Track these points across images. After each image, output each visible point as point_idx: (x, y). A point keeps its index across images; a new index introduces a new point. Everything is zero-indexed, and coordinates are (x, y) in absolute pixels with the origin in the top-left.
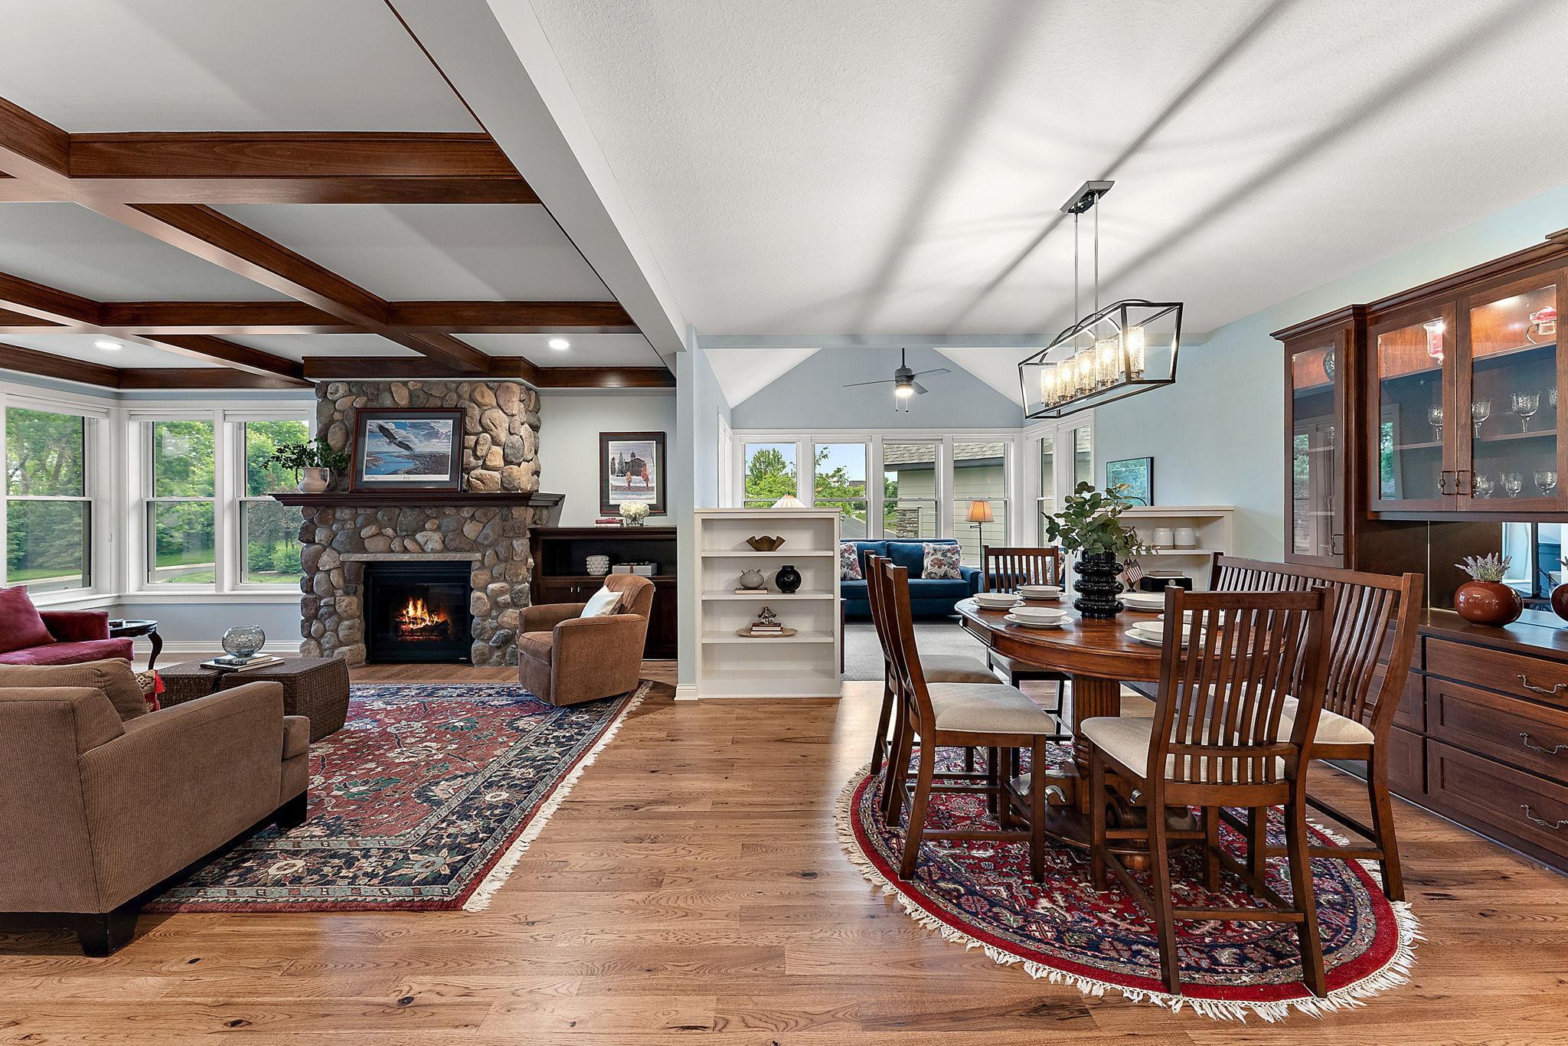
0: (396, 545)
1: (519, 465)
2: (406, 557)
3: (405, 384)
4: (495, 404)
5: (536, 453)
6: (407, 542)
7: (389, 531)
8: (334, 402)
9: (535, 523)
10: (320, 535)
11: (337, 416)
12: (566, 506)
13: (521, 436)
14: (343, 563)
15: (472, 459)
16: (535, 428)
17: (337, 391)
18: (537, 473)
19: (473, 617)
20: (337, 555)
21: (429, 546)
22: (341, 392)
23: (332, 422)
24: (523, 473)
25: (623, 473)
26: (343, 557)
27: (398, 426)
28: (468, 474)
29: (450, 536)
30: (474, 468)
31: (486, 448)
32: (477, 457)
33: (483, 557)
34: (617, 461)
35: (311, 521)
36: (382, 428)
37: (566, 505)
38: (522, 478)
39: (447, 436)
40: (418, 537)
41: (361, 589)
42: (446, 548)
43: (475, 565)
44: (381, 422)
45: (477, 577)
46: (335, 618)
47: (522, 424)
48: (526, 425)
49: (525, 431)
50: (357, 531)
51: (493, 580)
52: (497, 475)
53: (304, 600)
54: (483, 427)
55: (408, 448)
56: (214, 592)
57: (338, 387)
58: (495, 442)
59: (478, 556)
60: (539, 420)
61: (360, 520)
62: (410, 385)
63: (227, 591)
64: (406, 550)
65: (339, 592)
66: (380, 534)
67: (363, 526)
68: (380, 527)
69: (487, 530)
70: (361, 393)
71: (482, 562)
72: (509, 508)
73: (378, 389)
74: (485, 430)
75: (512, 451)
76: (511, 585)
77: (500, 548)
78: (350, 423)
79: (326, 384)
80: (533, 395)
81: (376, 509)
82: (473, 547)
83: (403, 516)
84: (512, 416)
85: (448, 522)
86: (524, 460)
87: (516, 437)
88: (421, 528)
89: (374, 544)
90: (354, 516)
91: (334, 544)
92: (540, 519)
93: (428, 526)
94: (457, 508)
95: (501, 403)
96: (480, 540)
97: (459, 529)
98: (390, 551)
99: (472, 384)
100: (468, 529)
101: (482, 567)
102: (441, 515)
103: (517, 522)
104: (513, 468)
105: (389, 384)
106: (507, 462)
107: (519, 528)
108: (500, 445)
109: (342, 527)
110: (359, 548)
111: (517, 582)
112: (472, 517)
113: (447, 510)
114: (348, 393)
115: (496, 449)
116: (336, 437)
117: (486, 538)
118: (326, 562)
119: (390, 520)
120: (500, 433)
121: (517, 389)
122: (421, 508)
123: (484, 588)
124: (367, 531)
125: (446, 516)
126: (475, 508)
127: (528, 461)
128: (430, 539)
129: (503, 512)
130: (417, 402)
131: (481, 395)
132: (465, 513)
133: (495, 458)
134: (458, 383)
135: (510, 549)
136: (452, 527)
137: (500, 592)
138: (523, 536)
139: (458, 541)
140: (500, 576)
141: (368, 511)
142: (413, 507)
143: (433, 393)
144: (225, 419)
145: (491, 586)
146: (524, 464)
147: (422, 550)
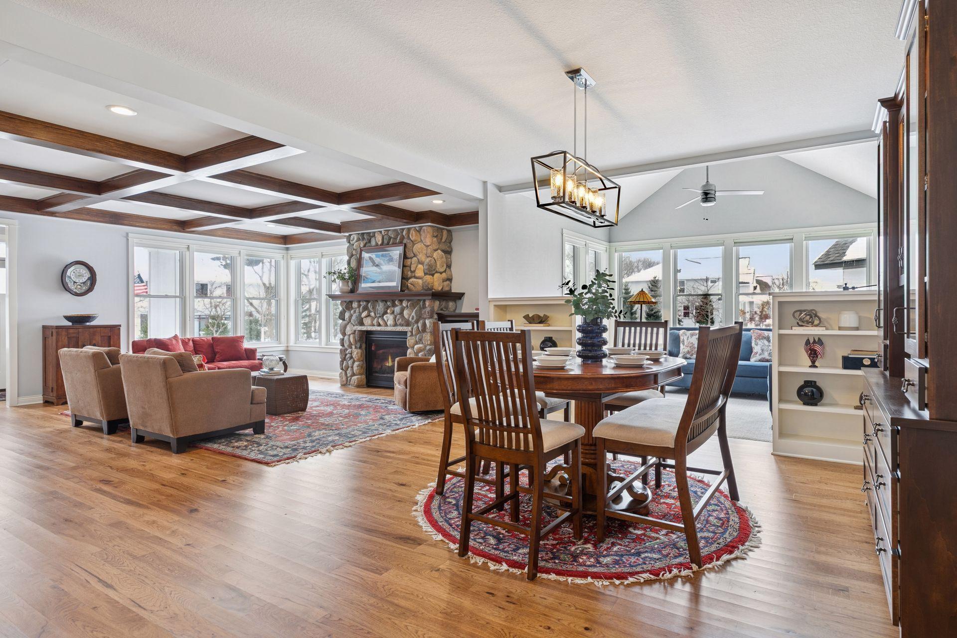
0: (375, 322)
1: (433, 275)
2: (379, 329)
3: (381, 232)
4: (420, 240)
5: (448, 267)
6: (380, 320)
7: (372, 314)
8: (353, 245)
9: (440, 310)
10: (347, 315)
11: (354, 252)
13: (434, 258)
14: (355, 331)
15: (409, 273)
16: (446, 253)
17: (354, 239)
18: (449, 280)
20: (352, 326)
21: (389, 323)
22: (355, 239)
23: (352, 255)
24: (435, 280)
26: (356, 327)
27: (377, 256)
28: (406, 281)
29: (398, 317)
30: (410, 278)
31: (415, 266)
32: (411, 272)
33: (412, 329)
35: (343, 308)
36: (370, 258)
38: (436, 283)
39: (396, 260)
40: (385, 317)
41: (364, 346)
42: (395, 325)
43: (409, 334)
44: (370, 255)
45: (410, 341)
46: (352, 360)
47: (436, 250)
48: (439, 251)
49: (438, 254)
50: (360, 314)
51: (417, 343)
52: (420, 281)
53: (341, 350)
54: (414, 254)
55: (380, 268)
57: (354, 236)
58: (419, 262)
59: (410, 328)
60: (450, 247)
61: (361, 308)
62: (383, 233)
63: (323, 345)
64: (379, 325)
65: (353, 347)
66: (368, 316)
67: (363, 312)
68: (369, 312)
69: (413, 314)
70: (363, 239)
71: (412, 332)
72: (424, 301)
73: (371, 236)
74: (415, 256)
75: (427, 267)
76: (425, 347)
77: (420, 325)
78: (358, 256)
79: (350, 235)
80: (445, 232)
81: (368, 302)
82: (408, 324)
83: (379, 306)
84: (428, 246)
85: (397, 309)
86: (437, 272)
87: (430, 259)
88: (386, 313)
89: (367, 321)
90: (359, 306)
91: (352, 321)
92: (447, 308)
93: (389, 311)
94: (401, 301)
95: (422, 239)
96: (410, 319)
97: (402, 313)
98: (373, 325)
99: (409, 229)
100: (406, 313)
101: (412, 335)
102: (394, 305)
103: (428, 309)
104: (428, 278)
105: (374, 233)
106: (426, 274)
107: (428, 313)
108: (422, 263)
109: (355, 312)
110: (361, 323)
111: (428, 345)
112: (407, 306)
113: (397, 302)
114: (358, 240)
115: (420, 266)
116: (354, 264)
117: (413, 318)
118: (349, 330)
119: (373, 308)
120: (422, 257)
121: (430, 229)
122: (386, 301)
123: (413, 347)
124: (364, 314)
125: (397, 306)
126: (408, 301)
127: (441, 273)
128: (389, 319)
129: (421, 303)
130: (386, 242)
131: (412, 235)
132: (404, 304)
133: (420, 272)
134: (403, 229)
135: (424, 325)
136: (399, 312)
137: (420, 350)
138: (431, 317)
139: (401, 320)
140: (420, 341)
141: (365, 303)
142: (383, 301)
143: (392, 236)
144: (322, 257)
145: (416, 347)
146: (436, 275)
147: (386, 325)
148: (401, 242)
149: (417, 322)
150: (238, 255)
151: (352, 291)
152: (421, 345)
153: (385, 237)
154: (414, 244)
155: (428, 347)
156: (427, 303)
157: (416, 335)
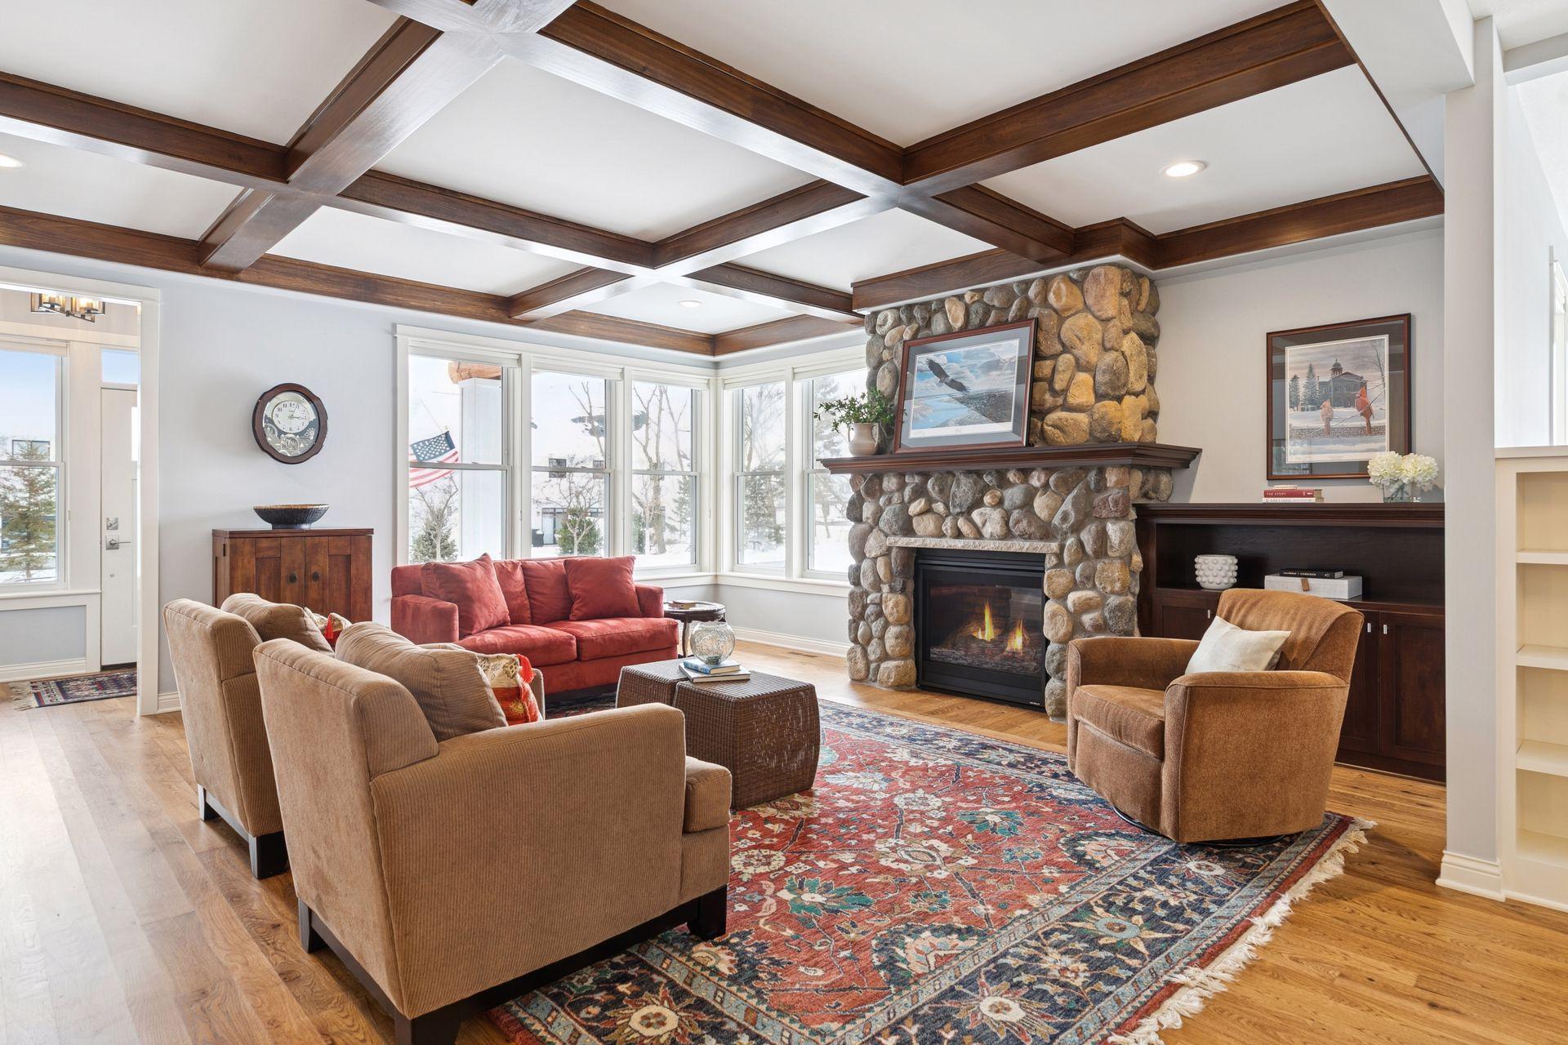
0: (947, 526)
1: (1119, 399)
2: (959, 544)
3: (960, 297)
4: (1081, 306)
5: (1151, 379)
6: (961, 522)
7: (939, 507)
8: (883, 337)
9: (1146, 495)
10: (868, 510)
11: (886, 355)
12: (1203, 468)
13: (1123, 353)
14: (889, 549)
15: (1048, 396)
16: (1150, 339)
17: (885, 321)
18: (1152, 414)
19: (1047, 642)
20: (883, 537)
21: (987, 531)
22: (890, 321)
23: (881, 363)
24: (1127, 413)
25: (1314, 403)
26: (891, 540)
27: (950, 358)
28: (1042, 420)
29: (1015, 514)
30: (1053, 411)
31: (1067, 376)
32: (1055, 393)
33: (1062, 548)
34: (1302, 382)
35: (858, 493)
36: (931, 364)
37: (1203, 466)
38: (1127, 420)
39: (1011, 364)
40: (976, 515)
41: (911, 585)
42: (1008, 535)
43: (1050, 562)
44: (931, 356)
45: (1054, 580)
46: (881, 621)
47: (1126, 332)
48: (1133, 335)
49: (1131, 343)
50: (905, 506)
51: (1075, 586)
52: (1083, 418)
53: (851, 594)
54: (1063, 345)
55: (961, 387)
56: (783, 578)
57: (887, 314)
58: (1080, 366)
59: (1054, 546)
60: (1156, 325)
61: (907, 491)
62: (967, 298)
63: (795, 578)
64: (959, 535)
65: (885, 588)
66: (928, 511)
67: (911, 501)
68: (930, 501)
69: (1067, 505)
70: (911, 319)
71: (1059, 556)
72: (1101, 471)
73: (930, 311)
74: (1066, 349)
75: (1107, 377)
76: (1104, 597)
77: (1087, 536)
78: (898, 363)
79: (875, 314)
80: (1146, 285)
81: (926, 476)
82: (1047, 532)
83: (958, 486)
84: (1108, 320)
85: (1014, 495)
86: (1129, 393)
87: (1113, 355)
88: (978, 503)
89: (923, 525)
90: (902, 487)
91: (881, 524)
92: (1156, 490)
93: (987, 499)
94: (1025, 473)
95: (1090, 301)
96: (1056, 521)
97: (1027, 504)
98: (941, 535)
99: (1046, 282)
100: (1040, 504)
101: (1060, 563)
102: (1003, 483)
103: (1113, 494)
104: (1109, 406)
105: (942, 301)
106: (1100, 397)
107: (1116, 503)
108: (1089, 369)
109: (889, 501)
110: (908, 530)
111: (1113, 592)
112: (1046, 486)
113: (1011, 476)
114: (898, 322)
115: (1083, 377)
116: (885, 383)
117: (1065, 518)
118: (873, 546)
119: (941, 491)
120: (1088, 351)
121: (1115, 274)
122: (979, 474)
123: (1062, 598)
124: (916, 507)
125: (1011, 485)
126: (1049, 471)
127: (1137, 395)
128: (989, 519)
129: (1092, 476)
130: (975, 320)
131: (1058, 296)
132: (1036, 480)
133: (1082, 391)
134: (1028, 283)
135: (1102, 537)
136: (1018, 502)
137: (1086, 607)
138: (1123, 516)
139: (1025, 523)
140: (1088, 580)
141: (917, 479)
142: (968, 473)
143: (996, 303)
144: (794, 378)
145: (1072, 597)
146: (1128, 400)
147: (979, 535)
148: (1021, 320)
149: (1076, 529)
150: (618, 377)
151: (880, 450)
152: (1089, 594)
153: (973, 309)
154: (1062, 320)
155: (1113, 601)
156: (1112, 477)
157: (1073, 565)
